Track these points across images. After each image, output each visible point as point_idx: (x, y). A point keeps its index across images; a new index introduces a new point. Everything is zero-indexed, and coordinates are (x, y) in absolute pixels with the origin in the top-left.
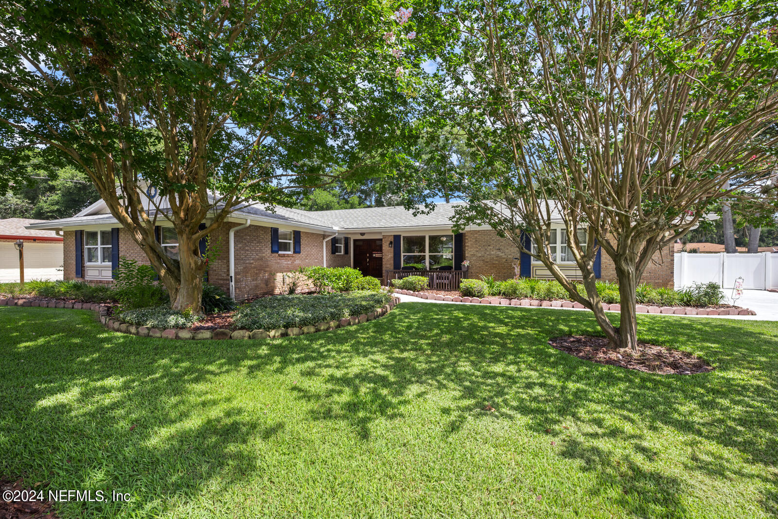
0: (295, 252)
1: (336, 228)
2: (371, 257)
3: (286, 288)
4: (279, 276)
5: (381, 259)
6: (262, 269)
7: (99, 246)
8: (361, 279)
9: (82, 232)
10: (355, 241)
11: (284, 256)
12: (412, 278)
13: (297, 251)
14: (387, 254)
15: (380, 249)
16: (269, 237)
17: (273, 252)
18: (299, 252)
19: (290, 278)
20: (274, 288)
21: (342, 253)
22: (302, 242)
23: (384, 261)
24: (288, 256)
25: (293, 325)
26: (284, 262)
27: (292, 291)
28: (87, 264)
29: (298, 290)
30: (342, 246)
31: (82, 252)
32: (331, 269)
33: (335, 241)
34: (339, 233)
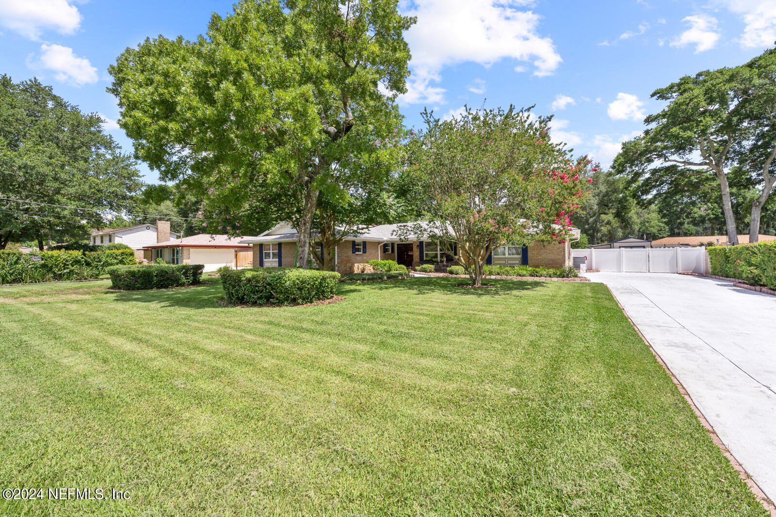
0: (363, 253)
1: (385, 239)
2: (407, 255)
3: (360, 271)
4: (356, 265)
5: (412, 255)
6: (348, 261)
7: (271, 251)
8: (397, 266)
9: (262, 244)
10: (398, 245)
11: (358, 255)
12: (425, 266)
13: (364, 252)
14: (416, 253)
15: (412, 250)
16: (351, 245)
17: (353, 253)
18: (366, 253)
19: (361, 266)
20: (353, 271)
21: (390, 252)
22: (367, 247)
23: (414, 257)
24: (360, 254)
25: (365, 280)
26: (358, 258)
27: (363, 272)
28: (265, 260)
29: (365, 272)
30: (390, 248)
31: (262, 254)
32: (382, 261)
33: (385, 245)
34: (387, 241)
